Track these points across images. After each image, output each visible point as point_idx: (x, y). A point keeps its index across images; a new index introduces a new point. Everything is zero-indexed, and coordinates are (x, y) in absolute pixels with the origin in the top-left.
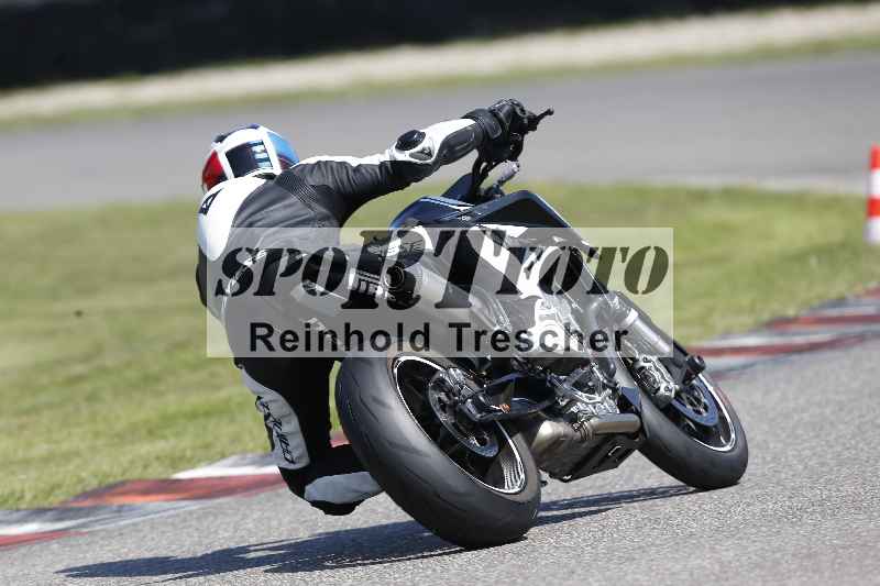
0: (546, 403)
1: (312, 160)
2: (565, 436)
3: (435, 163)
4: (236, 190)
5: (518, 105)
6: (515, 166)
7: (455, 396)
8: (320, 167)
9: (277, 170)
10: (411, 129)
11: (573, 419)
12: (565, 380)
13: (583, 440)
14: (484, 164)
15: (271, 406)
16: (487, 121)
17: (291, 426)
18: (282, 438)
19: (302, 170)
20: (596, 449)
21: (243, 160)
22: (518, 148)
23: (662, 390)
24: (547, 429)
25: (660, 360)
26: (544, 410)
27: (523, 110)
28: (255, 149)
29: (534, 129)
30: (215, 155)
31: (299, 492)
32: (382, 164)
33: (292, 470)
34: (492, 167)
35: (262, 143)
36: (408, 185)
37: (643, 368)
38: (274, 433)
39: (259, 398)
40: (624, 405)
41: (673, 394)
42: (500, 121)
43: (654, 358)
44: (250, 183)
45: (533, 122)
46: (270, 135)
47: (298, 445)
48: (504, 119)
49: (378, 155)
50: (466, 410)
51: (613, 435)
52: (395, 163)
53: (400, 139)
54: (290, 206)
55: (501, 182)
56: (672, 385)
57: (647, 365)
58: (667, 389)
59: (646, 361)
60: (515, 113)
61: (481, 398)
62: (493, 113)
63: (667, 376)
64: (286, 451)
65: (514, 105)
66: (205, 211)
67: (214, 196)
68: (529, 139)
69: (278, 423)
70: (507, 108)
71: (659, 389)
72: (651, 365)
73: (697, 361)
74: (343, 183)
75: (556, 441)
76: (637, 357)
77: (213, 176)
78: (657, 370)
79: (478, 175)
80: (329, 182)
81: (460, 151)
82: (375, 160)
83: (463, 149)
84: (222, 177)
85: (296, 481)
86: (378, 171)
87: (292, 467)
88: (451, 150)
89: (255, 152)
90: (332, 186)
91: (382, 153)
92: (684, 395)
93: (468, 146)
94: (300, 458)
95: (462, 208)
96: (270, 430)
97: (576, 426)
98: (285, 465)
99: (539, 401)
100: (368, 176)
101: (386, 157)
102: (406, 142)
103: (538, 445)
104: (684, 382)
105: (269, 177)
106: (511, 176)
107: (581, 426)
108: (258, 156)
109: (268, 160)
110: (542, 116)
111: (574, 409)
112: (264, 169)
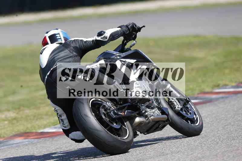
0: (137, 112)
1: (73, 39)
2: (143, 122)
3: (108, 40)
4: (51, 47)
5: (135, 24)
6: (135, 42)
7: (108, 110)
8: (75, 41)
9: (63, 42)
10: (101, 31)
11: (146, 116)
12: (143, 105)
13: (149, 123)
14: (126, 41)
15: (58, 111)
16: (124, 28)
17: (64, 117)
18: (62, 120)
19: (70, 42)
20: (154, 125)
21: (53, 38)
22: (136, 37)
23: (177, 108)
24: (138, 120)
25: (177, 99)
26: (137, 114)
27: (136, 26)
28: (57, 35)
29: (140, 31)
30: (45, 37)
31: (68, 136)
32: (93, 41)
33: (65, 130)
34: (128, 42)
35: (59, 34)
36: (100, 47)
37: (171, 101)
38: (60, 119)
39: (55, 109)
40: (163, 112)
41: (180, 109)
42: (129, 29)
43: (175, 98)
44: (55, 45)
45: (139, 29)
46: (61, 31)
47: (66, 122)
48: (130, 28)
49: (92, 38)
50: (111, 115)
51: (159, 121)
52: (96, 40)
53: (98, 33)
54: (66, 52)
55: (131, 47)
56: (180, 106)
57: (172, 100)
58: (178, 107)
59: (172, 99)
60: (133, 26)
61: (115, 111)
62: (127, 26)
63: (178, 103)
64: (63, 124)
65: (133, 24)
66: (41, 53)
67: (44, 49)
68: (139, 34)
69: (61, 116)
70: (131, 25)
71: (176, 107)
72: (174, 100)
73: (188, 99)
74: (81, 46)
75: (140, 123)
76: (170, 98)
77: (45, 43)
78: (175, 102)
79: (124, 44)
80: (78, 46)
81: (116, 37)
82: (91, 39)
83: (117, 36)
84: (47, 44)
85: (67, 132)
86: (91, 43)
87: (65, 129)
88: (113, 37)
89: (57, 36)
90: (78, 47)
91: (93, 37)
92: (183, 109)
93: (118, 36)
94: (67, 126)
95: (117, 54)
96: (59, 118)
97: (147, 119)
98: (64, 128)
99: (135, 111)
100: (89, 44)
101: (94, 39)
102: (100, 34)
103: (135, 124)
104: (184, 105)
105: (61, 44)
106: (134, 45)
107: (148, 119)
108: (58, 38)
109: (61, 39)
110: (142, 27)
111: (147, 114)
112: (60, 41)
